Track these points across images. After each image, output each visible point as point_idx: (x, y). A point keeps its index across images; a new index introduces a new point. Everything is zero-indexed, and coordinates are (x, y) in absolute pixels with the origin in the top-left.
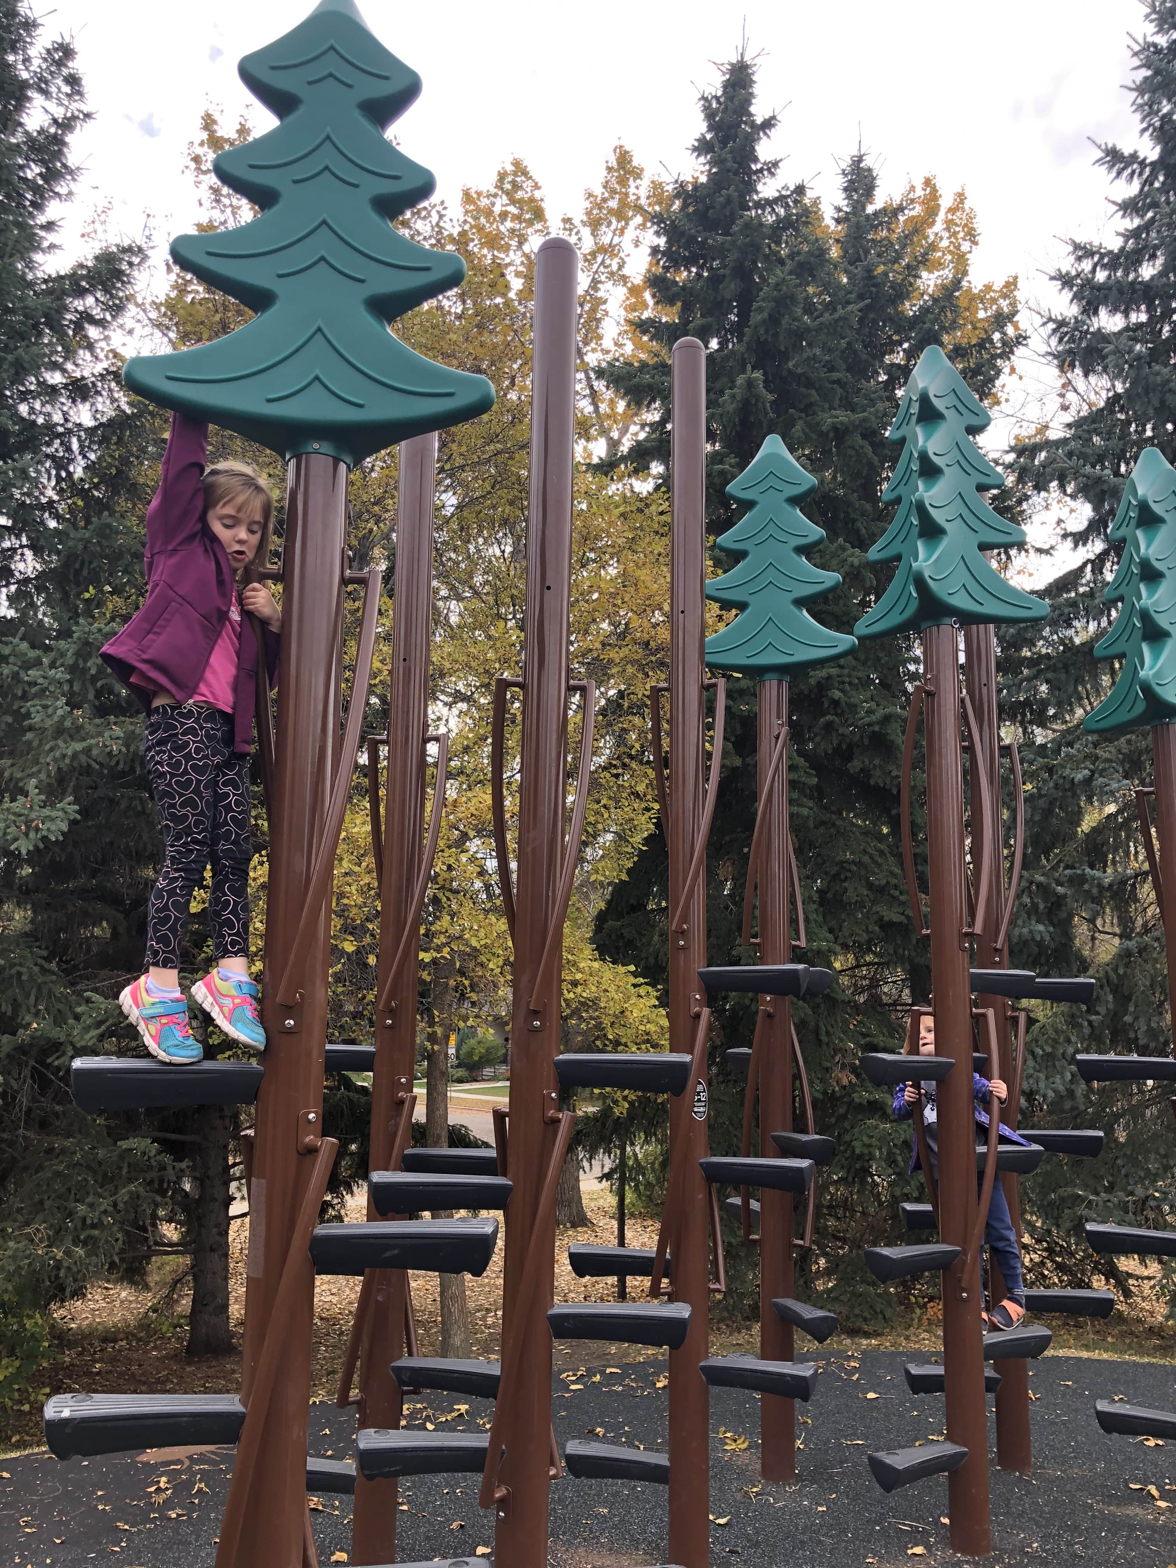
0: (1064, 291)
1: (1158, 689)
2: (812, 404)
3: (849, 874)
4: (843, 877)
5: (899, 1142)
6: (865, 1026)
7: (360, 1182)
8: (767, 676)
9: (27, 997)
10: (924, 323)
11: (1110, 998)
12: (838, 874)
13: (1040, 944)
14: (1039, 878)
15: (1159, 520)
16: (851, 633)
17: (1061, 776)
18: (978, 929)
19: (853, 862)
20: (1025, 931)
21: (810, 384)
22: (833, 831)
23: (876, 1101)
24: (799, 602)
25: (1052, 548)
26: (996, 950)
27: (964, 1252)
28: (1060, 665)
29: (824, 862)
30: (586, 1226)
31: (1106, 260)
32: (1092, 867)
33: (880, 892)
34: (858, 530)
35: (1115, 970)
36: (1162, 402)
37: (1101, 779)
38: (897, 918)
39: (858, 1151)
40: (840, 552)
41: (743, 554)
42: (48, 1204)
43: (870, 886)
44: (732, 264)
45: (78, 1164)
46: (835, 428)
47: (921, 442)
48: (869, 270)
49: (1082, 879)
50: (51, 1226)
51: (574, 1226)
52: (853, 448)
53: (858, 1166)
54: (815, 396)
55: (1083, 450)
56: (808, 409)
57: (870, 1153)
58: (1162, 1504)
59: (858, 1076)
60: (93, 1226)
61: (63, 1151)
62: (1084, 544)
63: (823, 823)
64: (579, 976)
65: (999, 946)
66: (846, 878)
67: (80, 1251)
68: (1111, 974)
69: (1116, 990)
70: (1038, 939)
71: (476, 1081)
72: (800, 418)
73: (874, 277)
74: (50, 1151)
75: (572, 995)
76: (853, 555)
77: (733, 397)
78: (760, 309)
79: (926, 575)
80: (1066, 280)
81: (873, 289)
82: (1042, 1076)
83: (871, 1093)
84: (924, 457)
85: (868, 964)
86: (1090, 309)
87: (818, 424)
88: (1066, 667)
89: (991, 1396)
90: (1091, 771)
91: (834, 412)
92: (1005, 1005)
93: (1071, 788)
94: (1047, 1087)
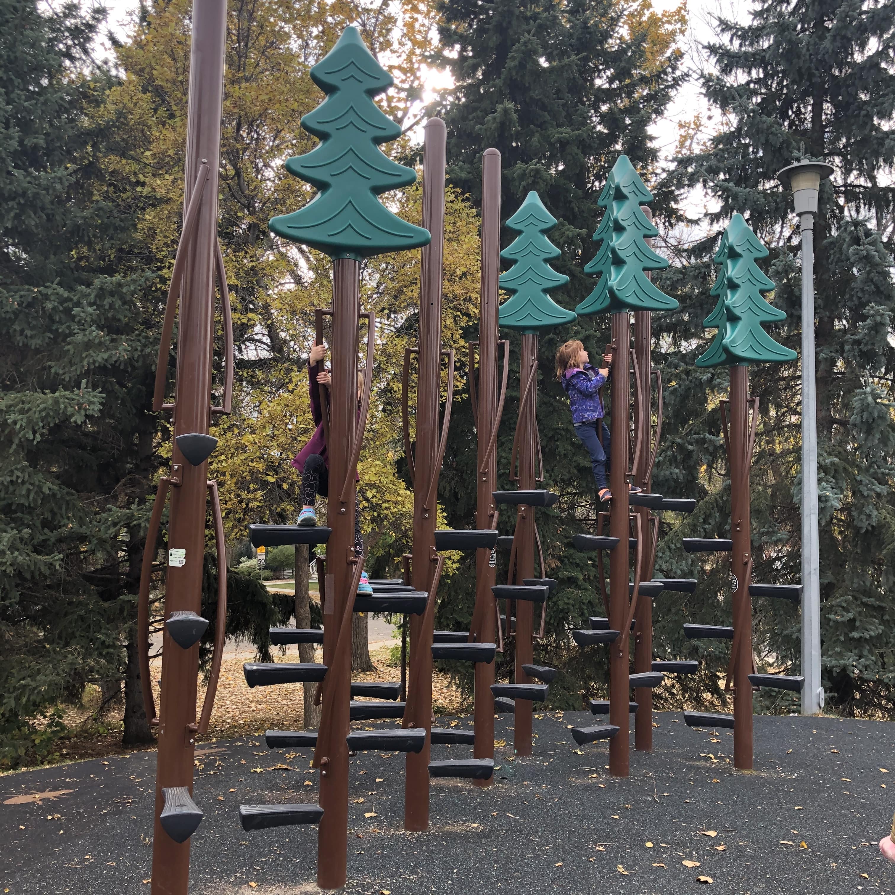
0: (712, 56)
1: (732, 349)
2: (545, 122)
3: (560, 436)
4: (556, 438)
5: (586, 601)
6: (567, 532)
7: (231, 636)
8: (527, 332)
9: (60, 508)
10: (621, 61)
11: (717, 515)
12: (553, 437)
13: (676, 481)
14: (678, 440)
15: (740, 256)
16: (573, 310)
17: (694, 377)
18: (634, 472)
19: (563, 429)
20: (668, 473)
21: (544, 107)
22: (551, 409)
23: (572, 577)
24: (546, 291)
25: (699, 219)
26: (645, 484)
27: (622, 634)
28: (697, 304)
29: (544, 429)
30: (372, 671)
31: (739, 33)
32: (711, 433)
33: (579, 447)
34: (573, 209)
35: (721, 498)
36: (767, 141)
37: (718, 380)
38: (588, 465)
39: (561, 607)
40: (561, 227)
41: (515, 261)
42: (77, 634)
43: (573, 444)
44: (494, 23)
45: (92, 611)
46: (559, 140)
47: (615, 214)
48: (585, 23)
49: (704, 441)
50: (82, 647)
51: (364, 671)
52: (571, 154)
53: (561, 616)
54: (548, 117)
55: (718, 164)
56: (542, 126)
57: (568, 608)
58: (715, 761)
59: (562, 562)
60: (108, 647)
61: (80, 603)
62: (717, 222)
63: (545, 403)
64: (400, 499)
65: (646, 481)
66: (558, 439)
67: (103, 661)
68: (719, 499)
69: (721, 510)
70: (675, 477)
71: (278, 579)
72: (537, 131)
73: (589, 27)
74: (71, 603)
75: (396, 510)
76: (569, 229)
77: (494, 118)
78: (513, 58)
79: (615, 288)
80: (712, 49)
81: (588, 36)
82: (674, 561)
83: (569, 572)
84: (616, 222)
85: (568, 494)
86: (726, 70)
87: (549, 136)
88: (701, 306)
89: (632, 716)
90: (713, 374)
91: (560, 130)
92: (648, 513)
93: (701, 385)
94: (677, 568)
